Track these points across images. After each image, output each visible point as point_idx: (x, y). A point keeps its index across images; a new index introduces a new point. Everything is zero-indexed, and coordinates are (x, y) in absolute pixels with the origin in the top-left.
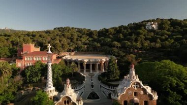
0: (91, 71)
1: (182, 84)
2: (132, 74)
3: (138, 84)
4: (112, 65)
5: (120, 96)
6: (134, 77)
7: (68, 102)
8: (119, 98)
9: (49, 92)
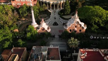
0: (55, 9)
1: (101, 21)
2: (76, 17)
3: (78, 22)
4: (66, 6)
5: (68, 28)
6: (76, 18)
7: (43, 30)
8: (67, 29)
9: (34, 25)
